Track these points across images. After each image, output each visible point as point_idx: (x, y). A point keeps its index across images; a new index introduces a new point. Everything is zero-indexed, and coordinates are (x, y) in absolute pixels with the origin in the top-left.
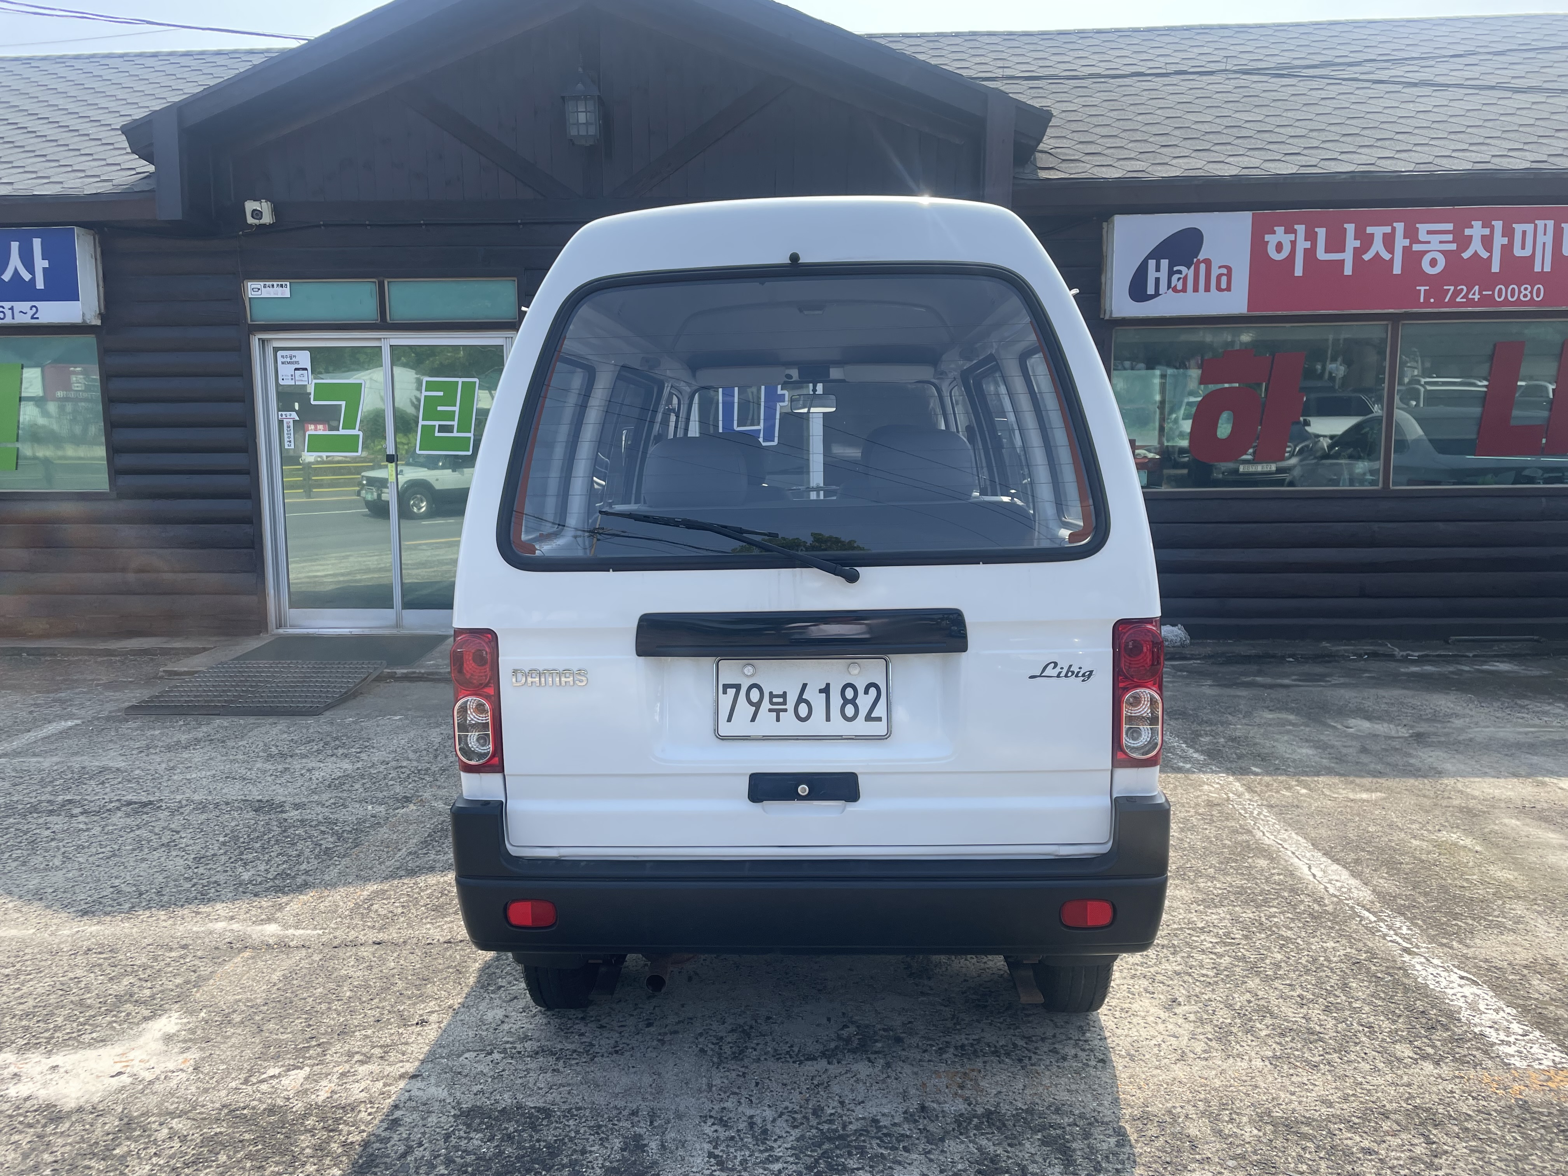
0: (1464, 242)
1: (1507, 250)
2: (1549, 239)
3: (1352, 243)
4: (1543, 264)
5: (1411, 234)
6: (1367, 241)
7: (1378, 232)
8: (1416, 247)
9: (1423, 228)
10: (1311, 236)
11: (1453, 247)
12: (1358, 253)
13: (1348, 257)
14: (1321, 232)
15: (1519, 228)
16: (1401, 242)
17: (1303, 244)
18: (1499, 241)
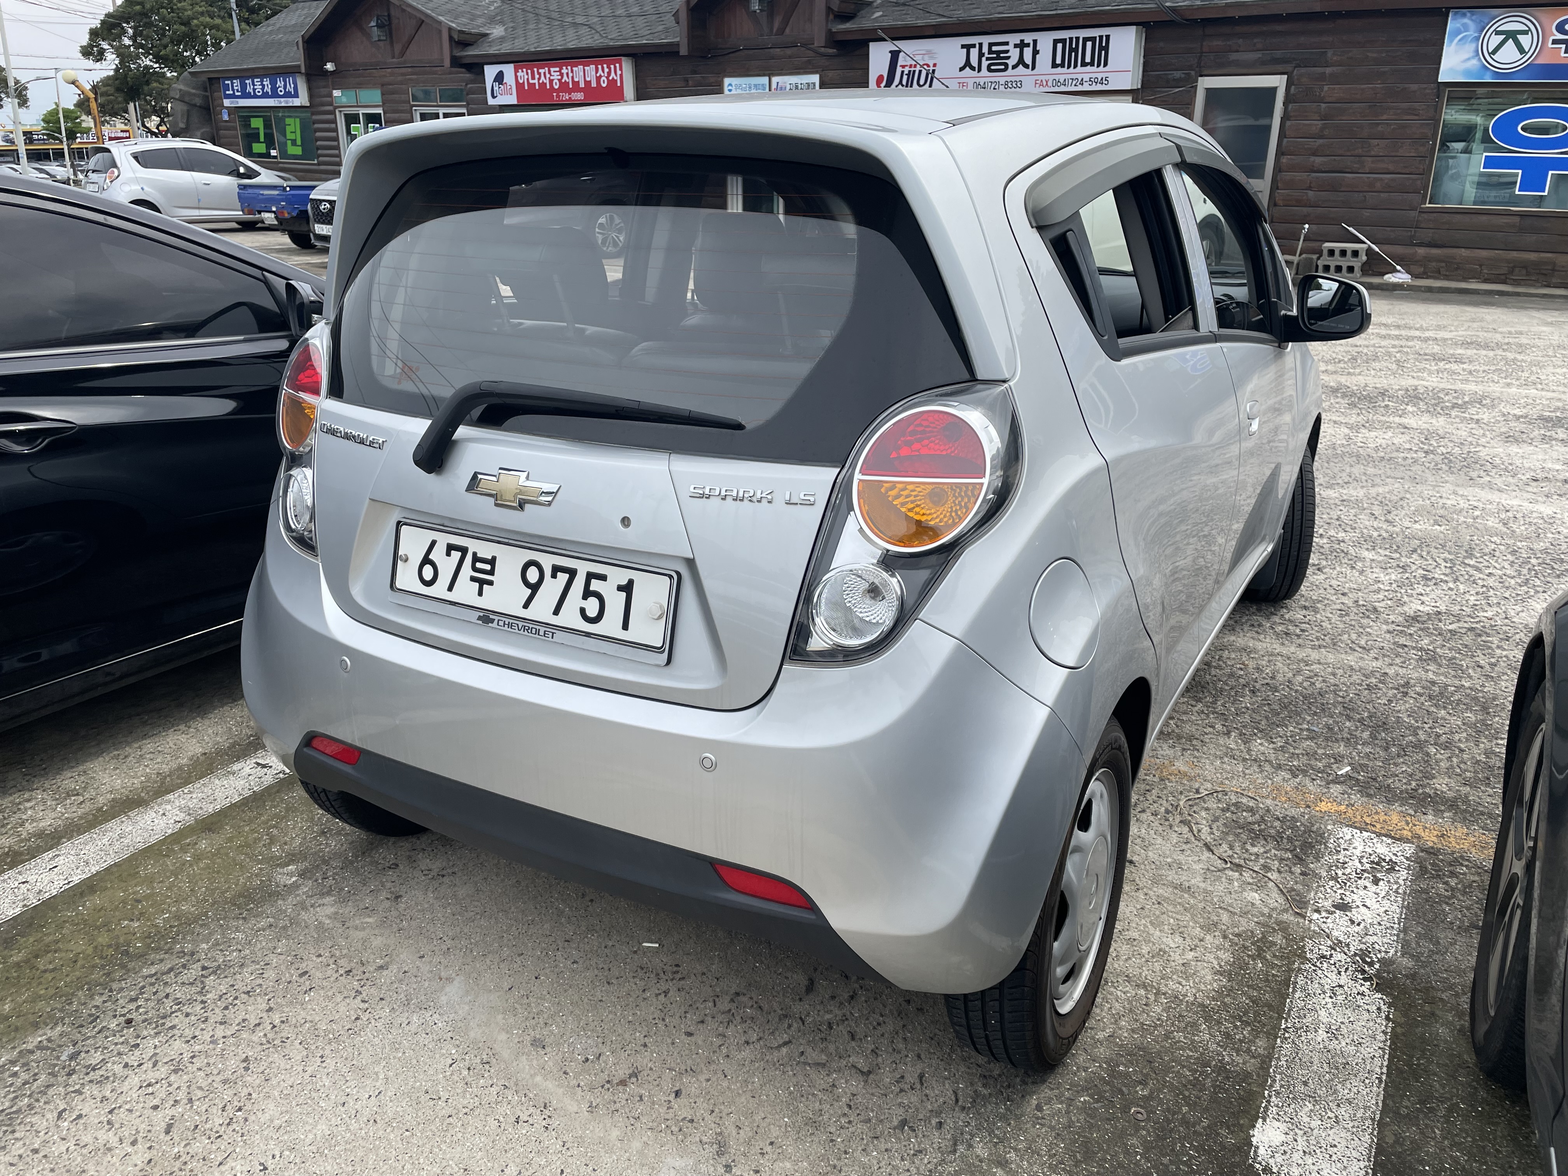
0: (562, 75)
1: (573, 77)
2: (582, 74)
3: (537, 76)
4: (582, 85)
5: (550, 72)
6: (539, 74)
7: (542, 71)
8: (552, 78)
9: (552, 69)
10: (527, 74)
11: (559, 77)
12: (539, 79)
13: (536, 81)
14: (529, 71)
15: (575, 69)
16: (548, 76)
17: (526, 77)
18: (570, 75)
